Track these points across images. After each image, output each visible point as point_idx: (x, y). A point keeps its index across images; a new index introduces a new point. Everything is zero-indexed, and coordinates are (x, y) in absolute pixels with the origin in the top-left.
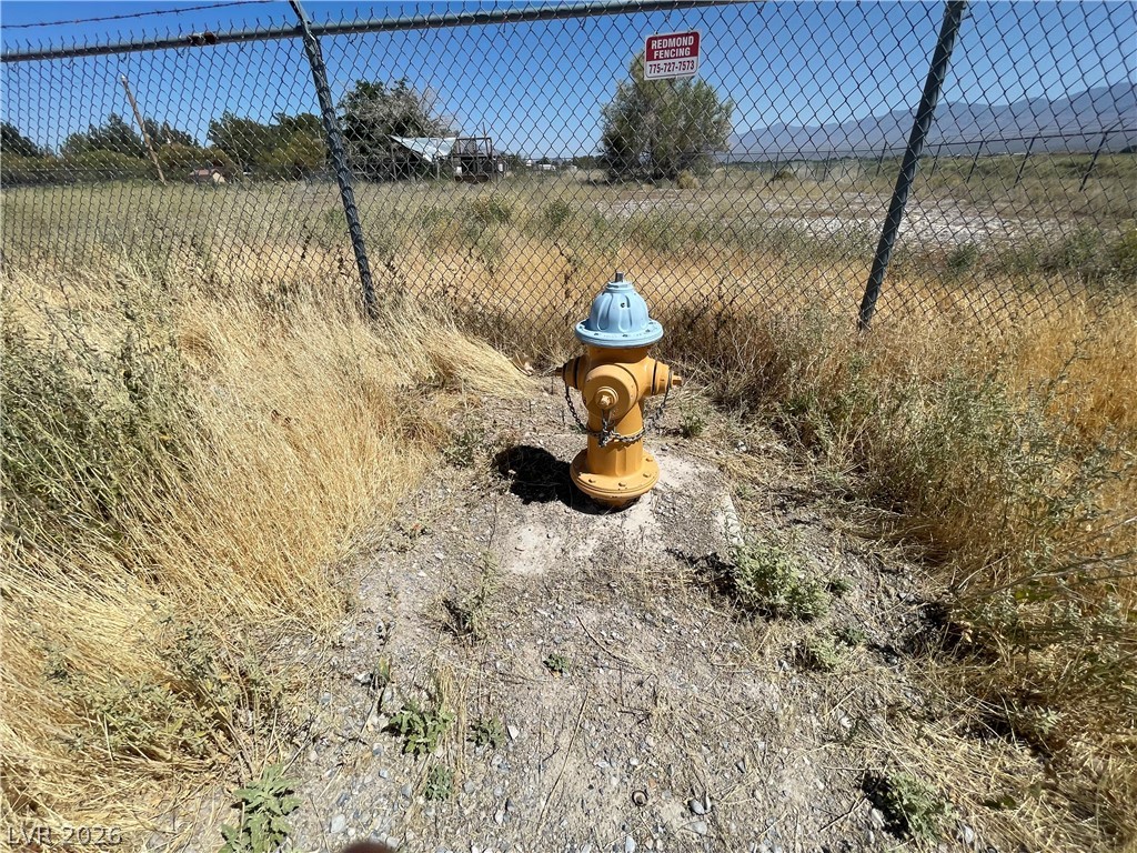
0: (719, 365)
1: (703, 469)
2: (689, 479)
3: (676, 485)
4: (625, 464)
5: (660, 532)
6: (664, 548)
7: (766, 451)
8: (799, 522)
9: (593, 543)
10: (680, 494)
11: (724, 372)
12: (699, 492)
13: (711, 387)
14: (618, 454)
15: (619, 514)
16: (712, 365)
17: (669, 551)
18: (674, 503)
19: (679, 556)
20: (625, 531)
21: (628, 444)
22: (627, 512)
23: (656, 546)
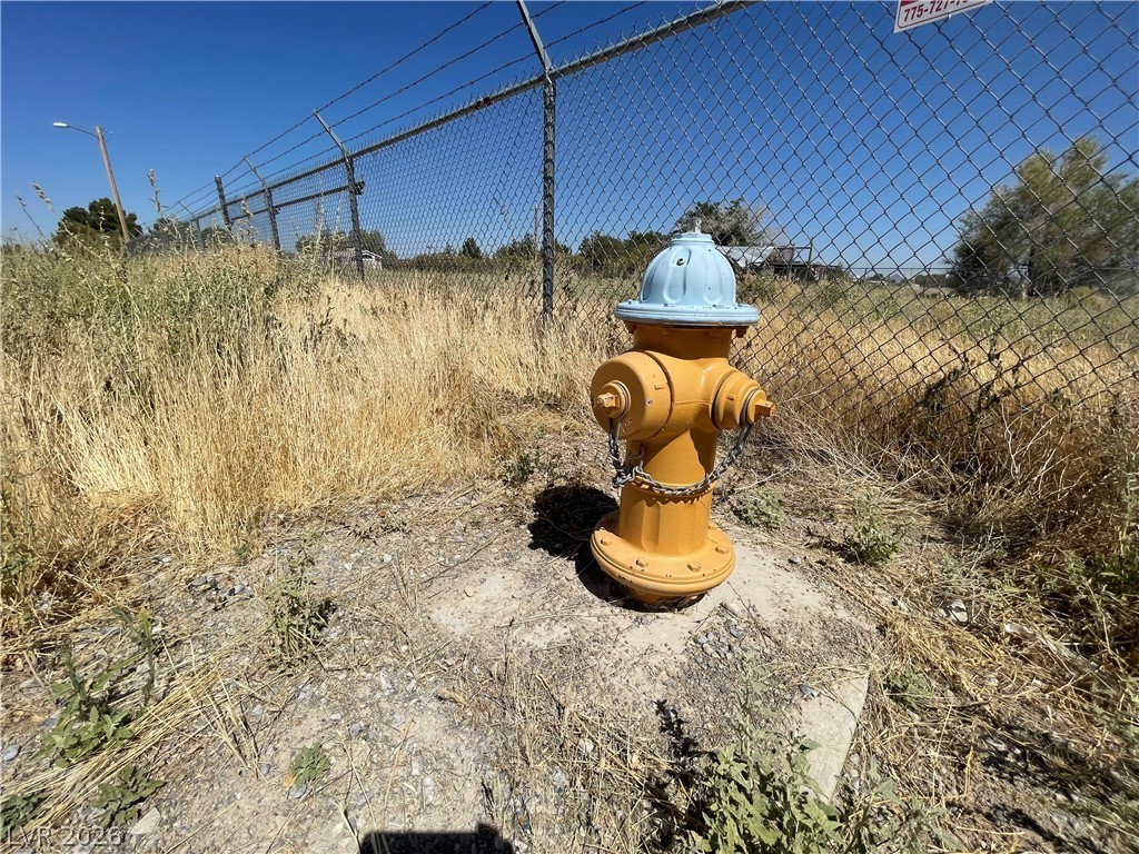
0: (970, 472)
1: (843, 614)
2: (802, 618)
3: (769, 616)
4: (656, 533)
5: (673, 669)
6: (658, 697)
7: (1017, 641)
8: (1028, 823)
9: (560, 633)
10: (764, 632)
11: (979, 485)
12: (804, 644)
13: (944, 504)
14: (647, 512)
15: (634, 614)
16: (955, 468)
17: (661, 707)
18: (740, 639)
19: (672, 725)
20: (622, 641)
21: (664, 499)
22: (650, 616)
23: (647, 687)
